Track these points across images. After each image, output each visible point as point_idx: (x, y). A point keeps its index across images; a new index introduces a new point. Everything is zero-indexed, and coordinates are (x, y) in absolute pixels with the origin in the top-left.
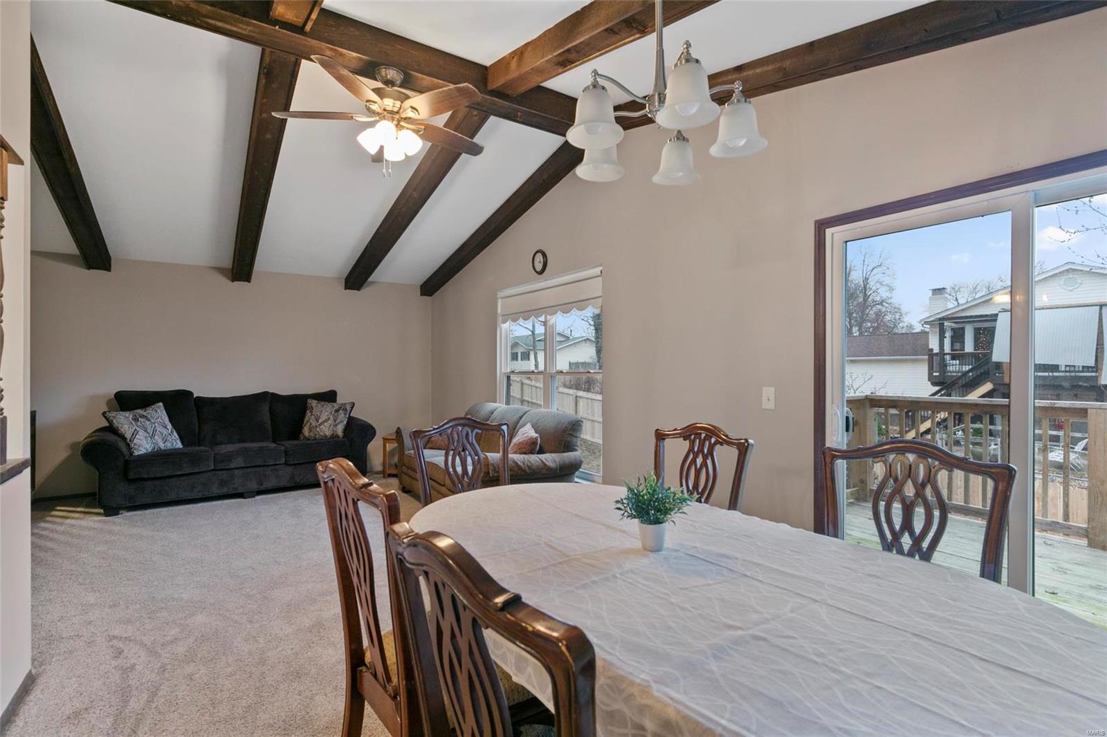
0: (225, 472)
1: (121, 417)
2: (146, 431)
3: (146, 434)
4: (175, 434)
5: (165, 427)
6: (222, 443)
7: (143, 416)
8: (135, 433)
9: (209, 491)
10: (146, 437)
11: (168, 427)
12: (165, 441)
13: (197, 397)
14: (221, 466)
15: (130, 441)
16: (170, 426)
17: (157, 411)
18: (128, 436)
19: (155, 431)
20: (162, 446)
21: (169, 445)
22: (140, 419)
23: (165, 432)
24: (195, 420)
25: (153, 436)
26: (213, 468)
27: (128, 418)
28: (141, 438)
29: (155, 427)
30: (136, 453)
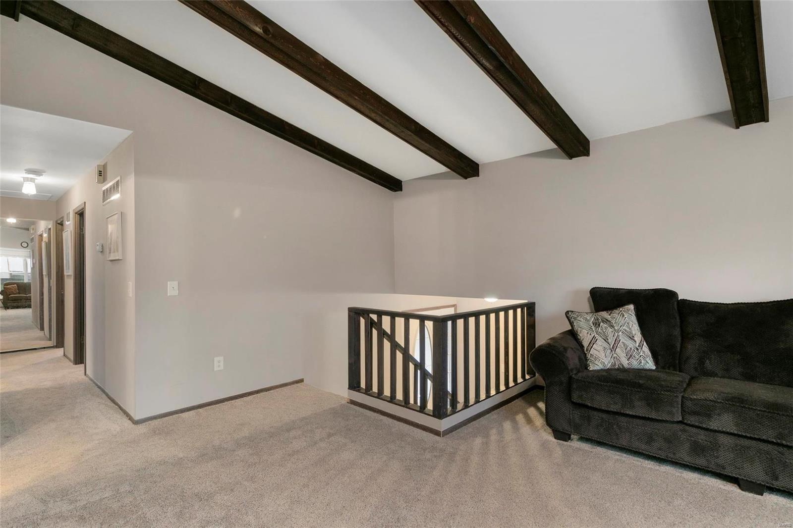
0: (702, 432)
1: (582, 319)
2: (606, 340)
3: (605, 345)
4: (646, 348)
5: (632, 338)
6: (712, 374)
7: (606, 321)
8: (593, 341)
9: (674, 454)
10: (605, 349)
11: (636, 339)
12: (629, 357)
13: (681, 300)
14: (692, 420)
15: (587, 350)
16: (638, 337)
17: (623, 316)
18: (585, 344)
19: (617, 341)
20: (625, 363)
21: (635, 364)
22: (602, 324)
23: (630, 344)
24: (677, 332)
25: (613, 348)
26: (680, 419)
27: (588, 321)
28: (598, 349)
29: (618, 336)
30: (592, 368)
